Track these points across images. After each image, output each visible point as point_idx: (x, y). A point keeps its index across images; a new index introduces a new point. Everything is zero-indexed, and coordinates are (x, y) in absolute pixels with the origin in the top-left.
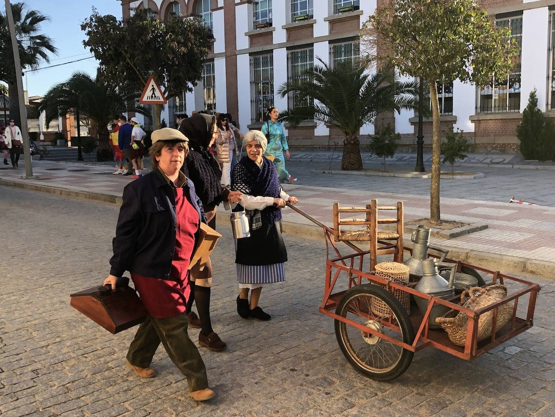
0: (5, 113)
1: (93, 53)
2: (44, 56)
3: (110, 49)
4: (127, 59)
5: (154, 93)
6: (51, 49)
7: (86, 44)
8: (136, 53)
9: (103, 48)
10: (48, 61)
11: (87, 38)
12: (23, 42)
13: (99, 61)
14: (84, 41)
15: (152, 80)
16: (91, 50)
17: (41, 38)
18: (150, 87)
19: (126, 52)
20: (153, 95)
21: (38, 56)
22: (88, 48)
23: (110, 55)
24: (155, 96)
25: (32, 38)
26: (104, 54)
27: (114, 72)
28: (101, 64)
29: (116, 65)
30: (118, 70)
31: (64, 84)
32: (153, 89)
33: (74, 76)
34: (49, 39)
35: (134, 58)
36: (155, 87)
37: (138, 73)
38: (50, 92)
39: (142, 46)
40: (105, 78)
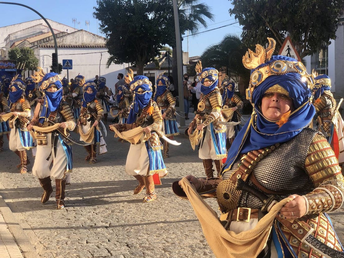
0: (169, 71)
1: (237, 19)
2: (202, 22)
3: (252, 15)
4: (267, 23)
5: (289, 53)
6: (209, 15)
7: (232, 12)
8: (274, 17)
9: (246, 15)
10: (205, 26)
11: (232, 7)
12: (186, 11)
13: (242, 26)
14: (230, 9)
15: (288, 41)
16: (236, 18)
17: (201, 6)
18: (286, 48)
19: (266, 17)
20: (289, 55)
21: (198, 22)
22: (234, 15)
23: (252, 21)
24: (290, 56)
25: (193, 7)
26: (246, 20)
27: (254, 36)
28: (244, 29)
29: (256, 29)
30: (258, 33)
31: (217, 46)
32: (289, 49)
33: (226, 39)
34: (207, 7)
35: (272, 22)
36: (291, 47)
37: (275, 35)
38: (206, 53)
39: (280, 11)
40: (246, 41)
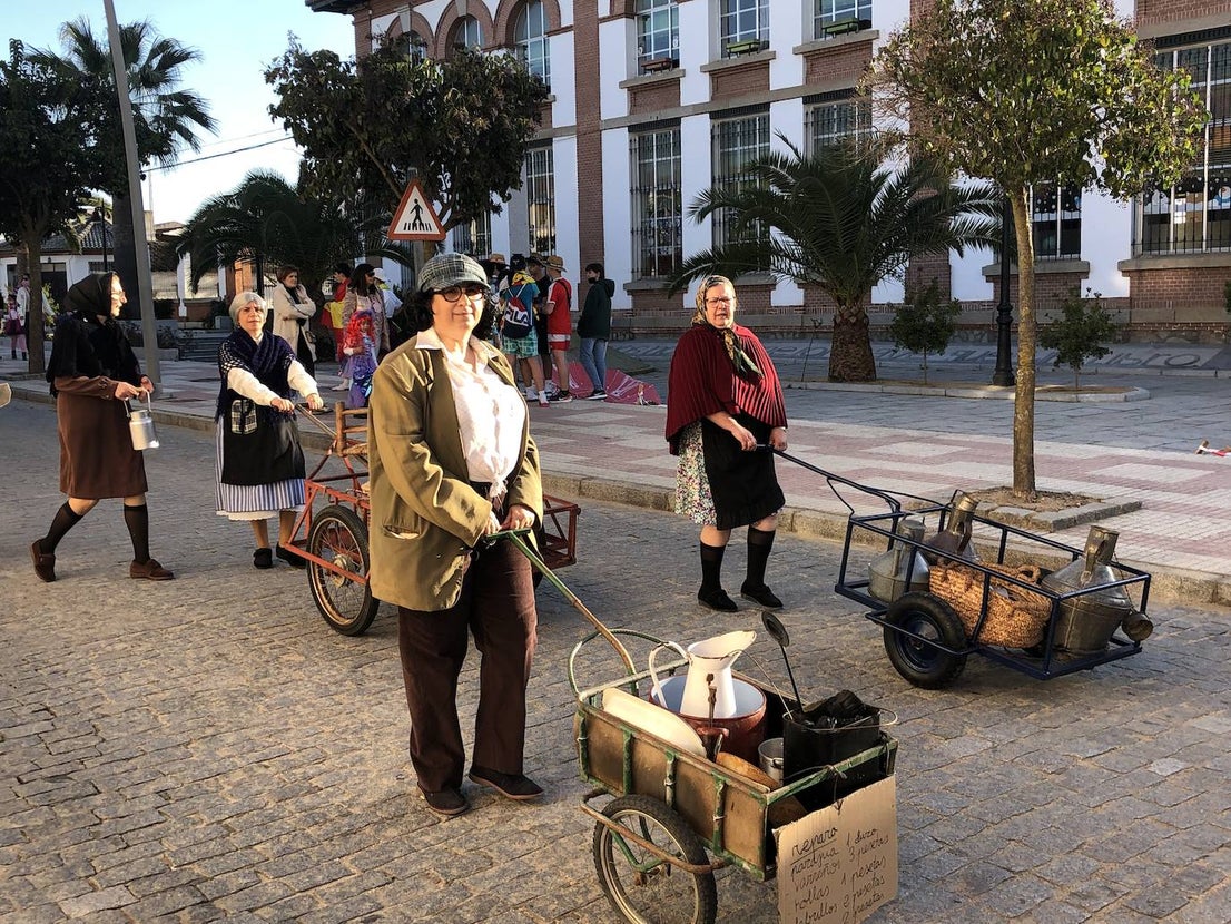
0: (105, 258)
1: (290, 130)
2: (188, 136)
3: (327, 124)
4: (362, 143)
5: (418, 217)
6: (204, 120)
7: (275, 112)
8: (381, 130)
9: (310, 121)
10: (196, 147)
11: (277, 100)
12: (144, 107)
13: (302, 149)
14: (272, 106)
15: (416, 189)
16: (286, 126)
17: (183, 98)
18: (410, 205)
19: (360, 129)
20: (418, 222)
21: (176, 136)
22: (281, 121)
23: (327, 136)
24: (421, 224)
25: (162, 98)
26: (314, 133)
27: (333, 173)
28: (307, 154)
29: (337, 157)
30: (343, 168)
31: (227, 197)
32: (417, 208)
33: (250, 180)
34: (198, 100)
35: (376, 142)
36: (422, 203)
37: (384, 174)
38: (202, 214)
39: (393, 116)
40: (315, 184)
